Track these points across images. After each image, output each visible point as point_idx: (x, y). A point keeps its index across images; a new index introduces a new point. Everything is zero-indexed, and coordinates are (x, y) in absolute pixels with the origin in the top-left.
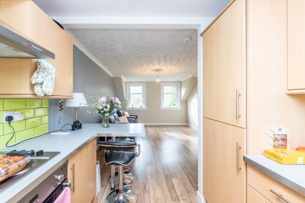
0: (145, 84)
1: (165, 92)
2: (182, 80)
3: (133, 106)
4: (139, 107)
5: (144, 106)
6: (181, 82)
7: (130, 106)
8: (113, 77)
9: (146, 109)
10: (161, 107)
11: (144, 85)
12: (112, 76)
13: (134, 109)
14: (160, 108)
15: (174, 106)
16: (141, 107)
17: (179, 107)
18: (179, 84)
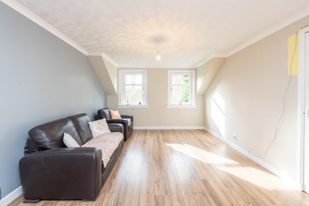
0: (146, 71)
1: (174, 83)
2: (197, 67)
3: (128, 102)
4: (137, 103)
5: (144, 103)
6: (196, 70)
7: (123, 102)
8: (88, 56)
9: (147, 107)
10: (169, 104)
11: (144, 72)
12: (86, 54)
13: (130, 107)
14: (166, 105)
15: (186, 103)
16: (140, 104)
17: (194, 104)
18: (194, 72)
